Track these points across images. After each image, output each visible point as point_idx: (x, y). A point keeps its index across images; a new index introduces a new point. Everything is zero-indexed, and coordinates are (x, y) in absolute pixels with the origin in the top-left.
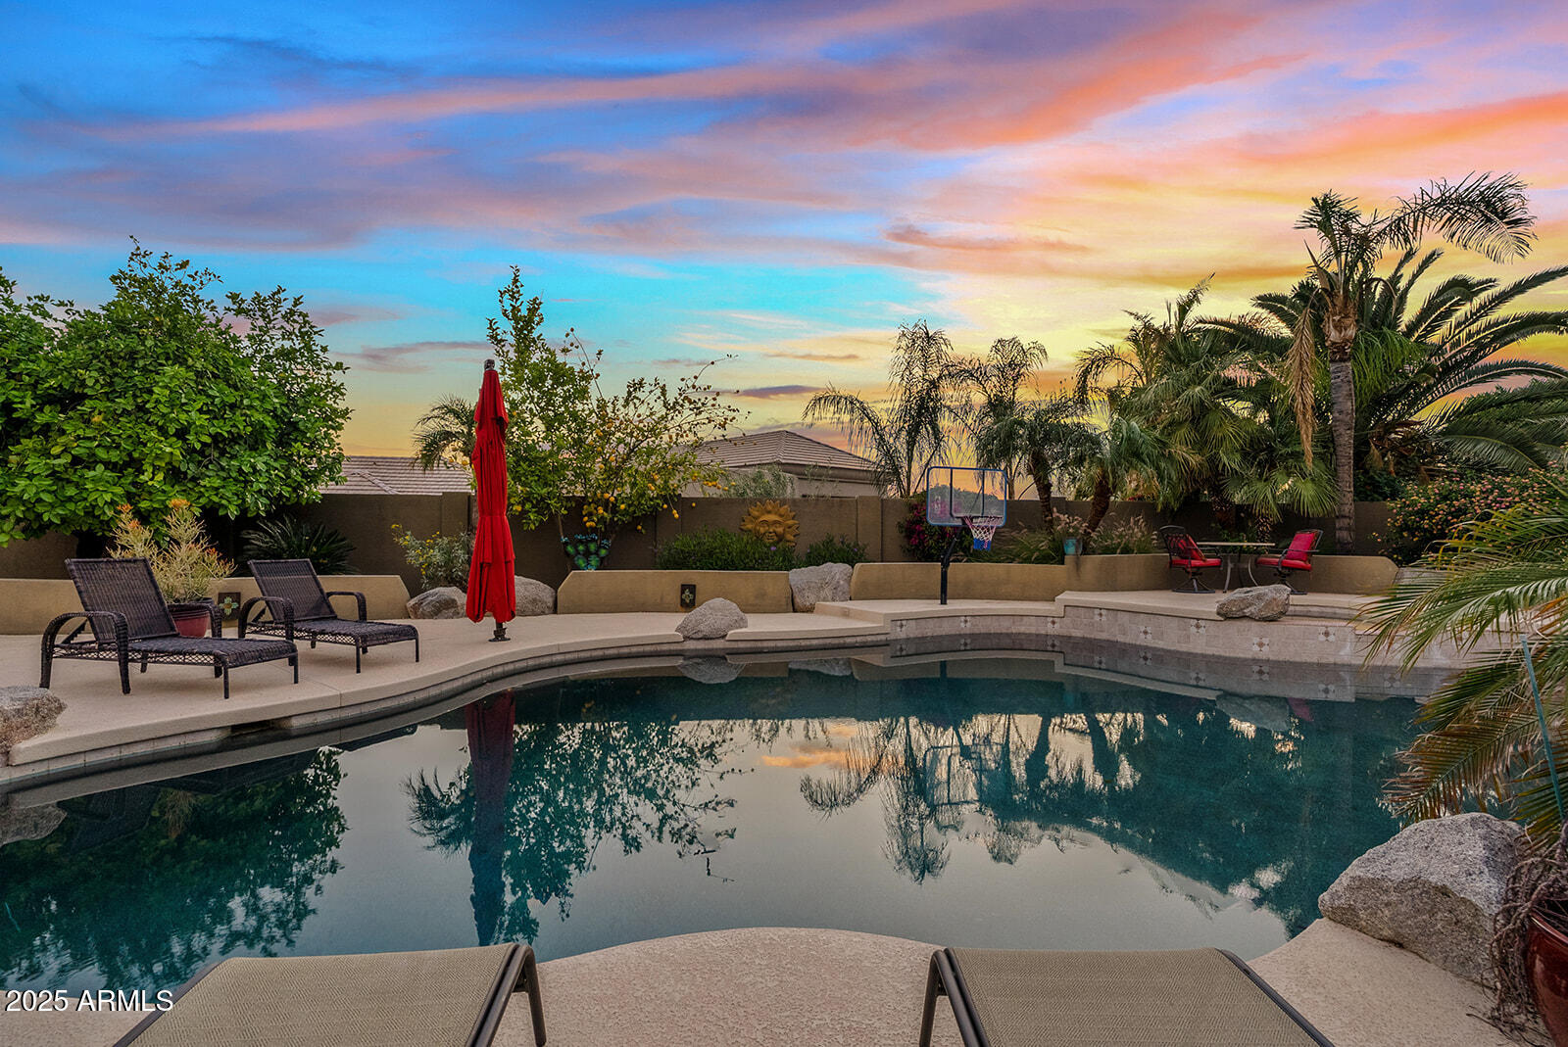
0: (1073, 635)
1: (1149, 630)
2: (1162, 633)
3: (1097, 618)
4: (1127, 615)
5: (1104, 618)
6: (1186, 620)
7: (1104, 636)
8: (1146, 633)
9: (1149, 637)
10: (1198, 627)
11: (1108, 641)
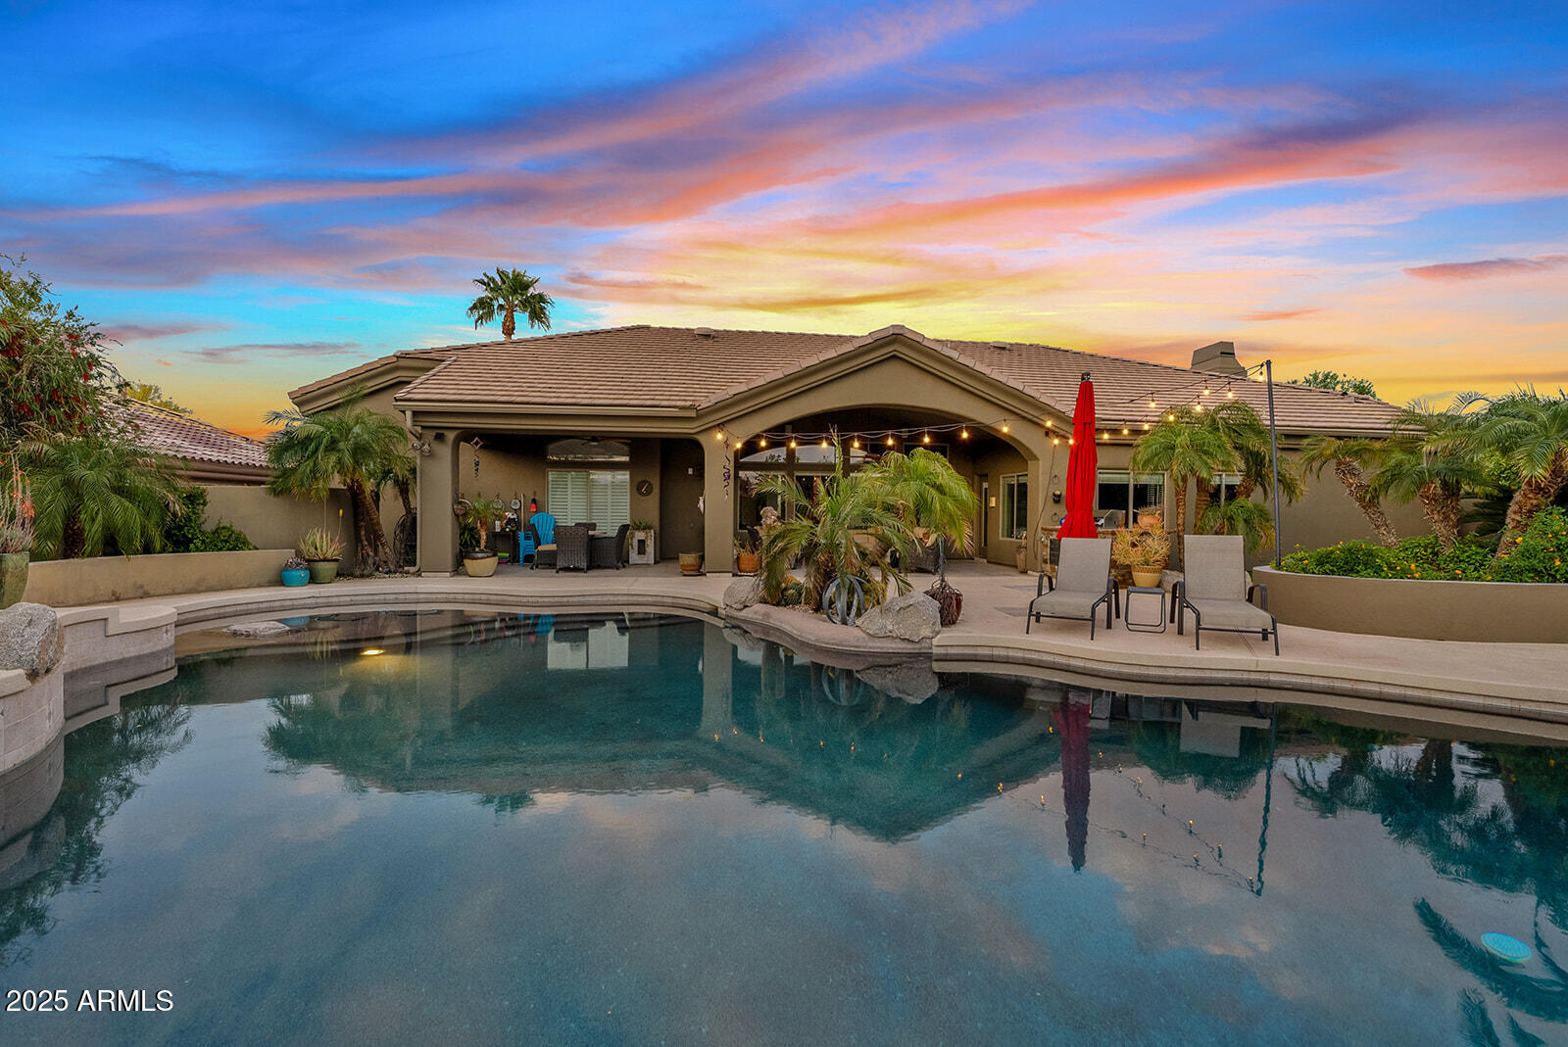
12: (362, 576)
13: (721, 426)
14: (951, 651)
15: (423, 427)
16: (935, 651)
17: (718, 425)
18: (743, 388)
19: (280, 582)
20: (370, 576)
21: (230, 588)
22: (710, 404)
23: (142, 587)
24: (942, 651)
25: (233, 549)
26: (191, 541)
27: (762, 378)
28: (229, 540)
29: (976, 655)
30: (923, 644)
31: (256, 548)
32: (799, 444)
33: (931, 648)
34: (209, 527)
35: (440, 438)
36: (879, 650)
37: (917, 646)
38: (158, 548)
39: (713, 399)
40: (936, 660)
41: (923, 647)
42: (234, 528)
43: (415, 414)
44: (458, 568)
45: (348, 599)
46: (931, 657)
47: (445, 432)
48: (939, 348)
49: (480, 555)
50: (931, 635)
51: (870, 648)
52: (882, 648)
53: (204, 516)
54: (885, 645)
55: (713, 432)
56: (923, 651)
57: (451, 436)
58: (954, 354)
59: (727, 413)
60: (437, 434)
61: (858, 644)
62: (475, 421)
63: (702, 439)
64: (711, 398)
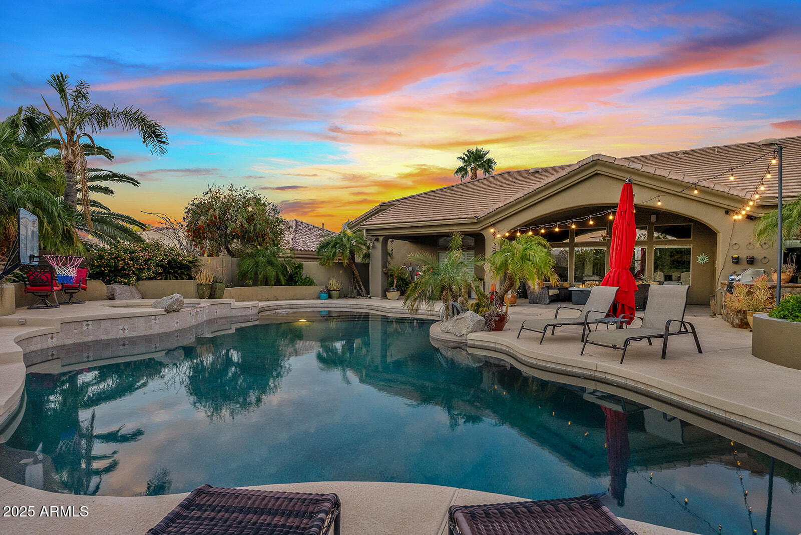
0: (66, 343)
1: (126, 327)
2: (135, 328)
3: (85, 328)
4: (109, 322)
5: (90, 327)
6: (149, 317)
7: (91, 338)
8: (124, 329)
9: (126, 331)
10: (155, 320)
11: (95, 341)
12: (351, 297)
13: (493, 225)
14: (477, 343)
15: (372, 236)
16: (469, 342)
17: (491, 225)
18: (501, 204)
19: (319, 298)
20: (354, 298)
21: (304, 299)
22: (484, 215)
23: (276, 297)
24: (472, 342)
25: (310, 285)
26: (297, 282)
27: (511, 198)
28: (309, 282)
29: (489, 347)
30: (463, 338)
31: (317, 285)
32: (521, 234)
33: (467, 340)
34: (304, 277)
35: (377, 240)
36: (444, 339)
37: (460, 338)
38: (283, 283)
39: (486, 212)
40: (469, 347)
41: (463, 339)
42: (311, 278)
43: (367, 230)
44: (384, 296)
45: (334, 305)
46: (467, 345)
47: (379, 237)
48: (626, 164)
49: (392, 290)
50: (466, 333)
51: (442, 337)
52: (446, 338)
53: (302, 273)
54: (448, 336)
55: (488, 229)
56: (463, 341)
57: (381, 239)
58: (638, 166)
59: (497, 218)
60: (376, 238)
61: (438, 335)
62: (396, 231)
63: (483, 232)
64: (485, 212)
